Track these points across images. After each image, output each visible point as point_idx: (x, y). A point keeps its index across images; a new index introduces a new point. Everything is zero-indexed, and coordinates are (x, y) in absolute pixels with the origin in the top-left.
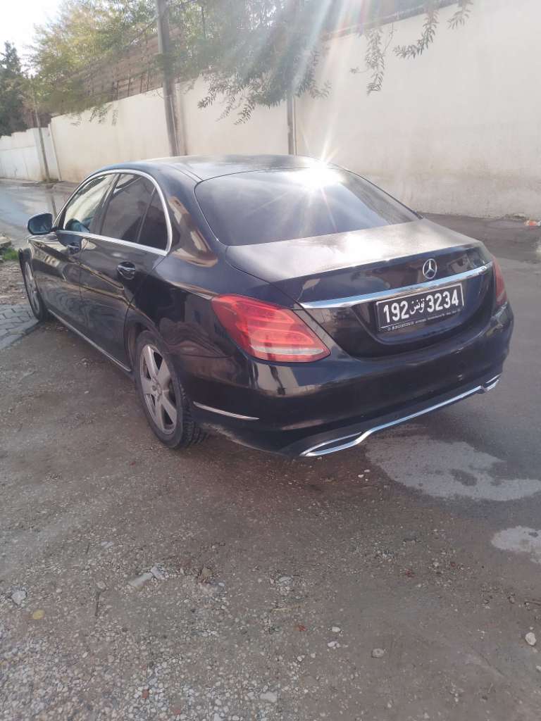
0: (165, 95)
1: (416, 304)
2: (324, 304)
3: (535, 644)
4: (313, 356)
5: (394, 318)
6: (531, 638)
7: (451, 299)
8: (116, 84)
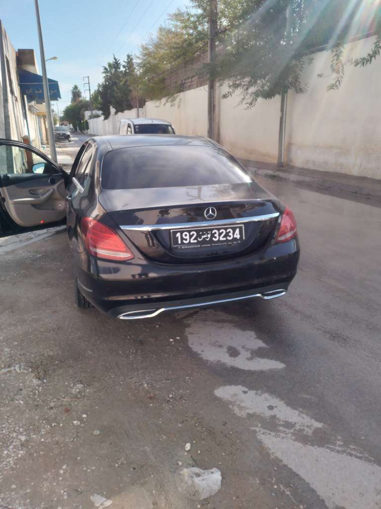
0: (209, 89)
1: (203, 234)
2: (134, 227)
3: (189, 450)
4: (125, 258)
5: (184, 241)
6: (188, 446)
7: (233, 234)
8: (184, 81)
